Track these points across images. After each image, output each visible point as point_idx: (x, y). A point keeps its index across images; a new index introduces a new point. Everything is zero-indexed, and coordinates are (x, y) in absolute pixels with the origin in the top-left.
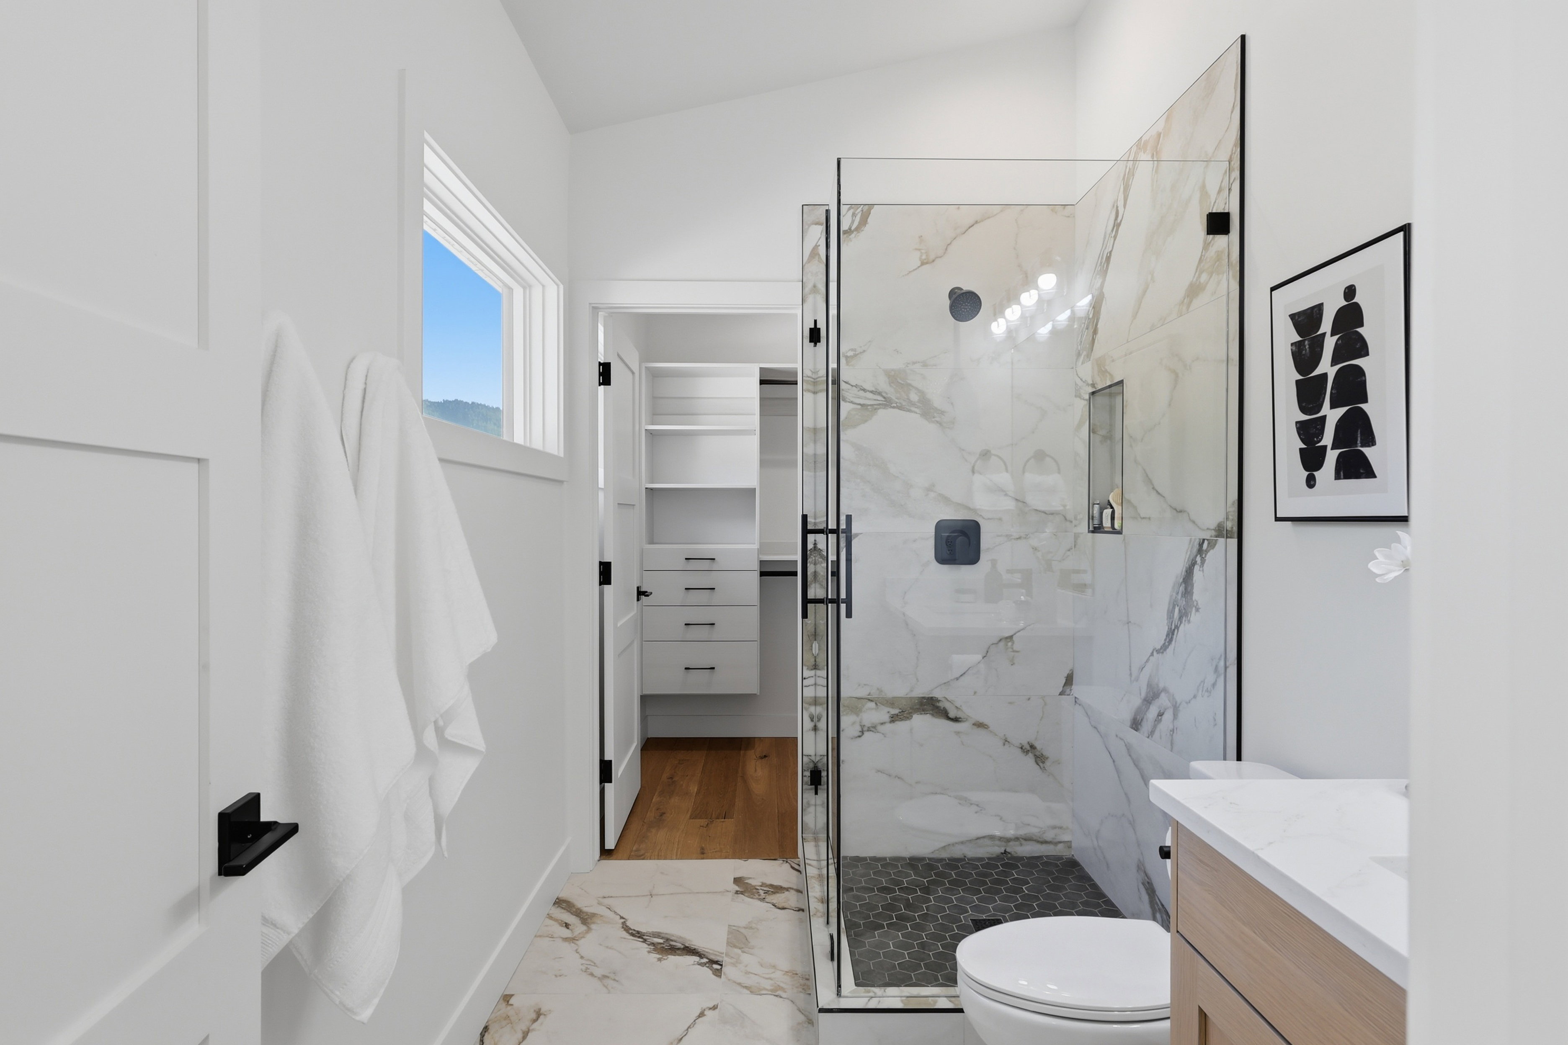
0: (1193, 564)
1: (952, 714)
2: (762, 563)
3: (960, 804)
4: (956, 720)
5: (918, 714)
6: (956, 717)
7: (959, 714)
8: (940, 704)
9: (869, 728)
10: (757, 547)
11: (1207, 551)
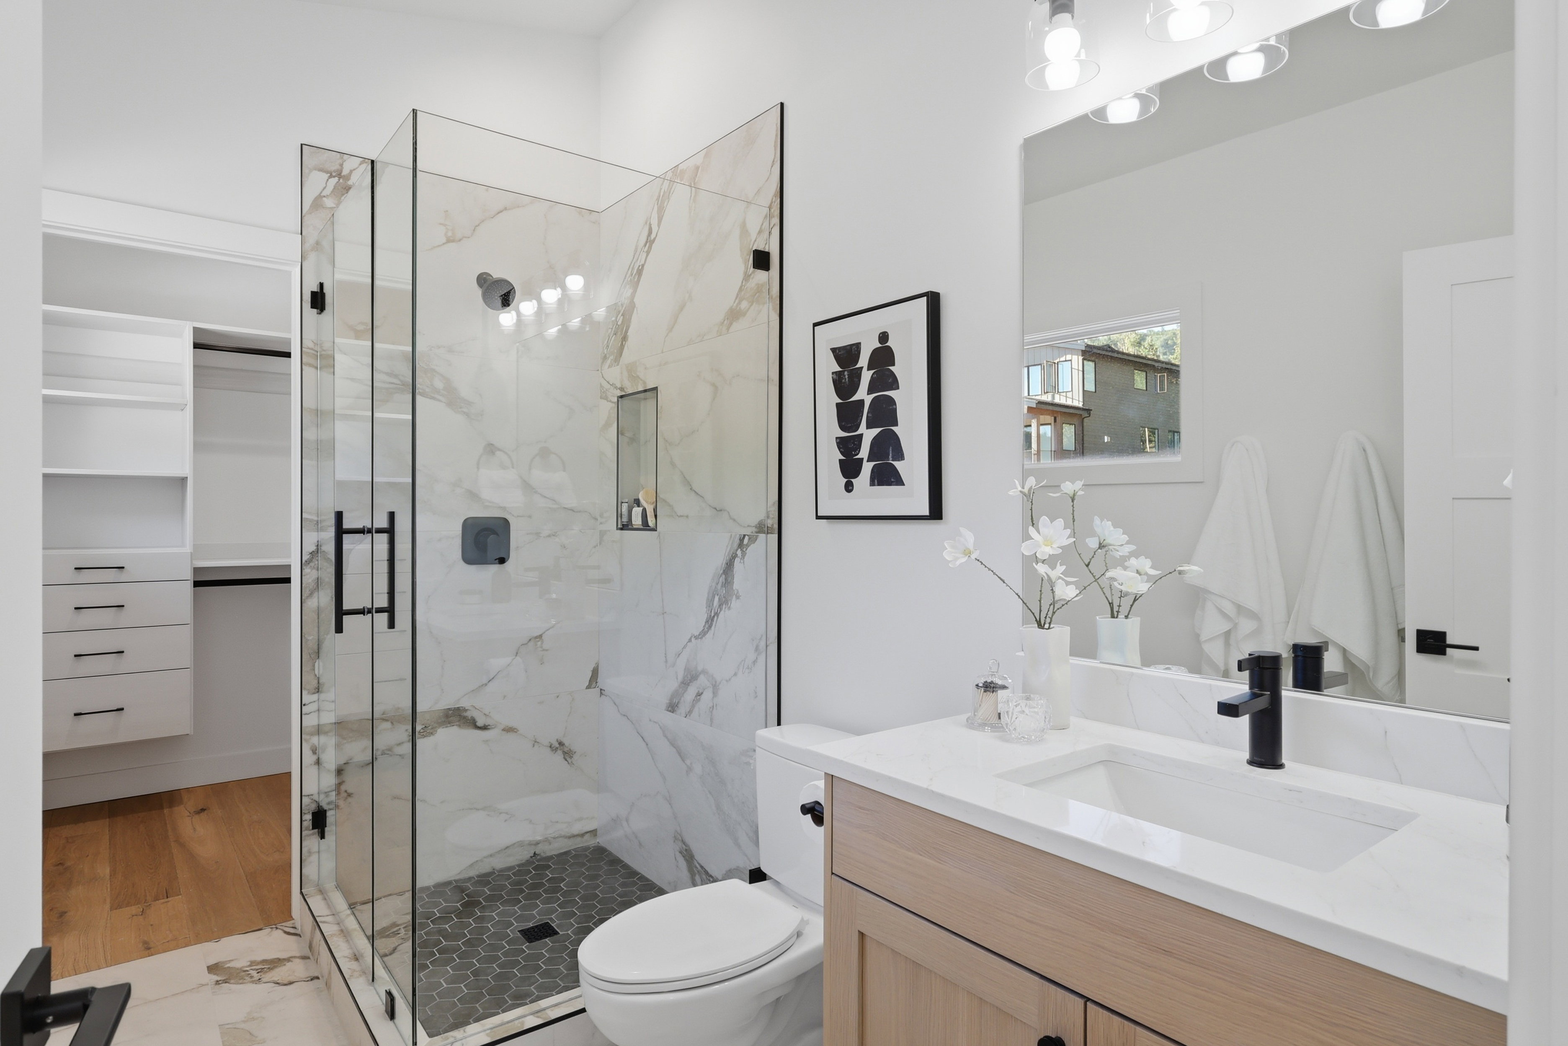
0: (734, 557)
1: (480, 724)
2: (196, 570)
3: (488, 815)
4: (485, 728)
5: (443, 728)
6: (485, 725)
7: (488, 722)
8: (468, 714)
9: (383, 750)
10: (190, 551)
11: (748, 545)
